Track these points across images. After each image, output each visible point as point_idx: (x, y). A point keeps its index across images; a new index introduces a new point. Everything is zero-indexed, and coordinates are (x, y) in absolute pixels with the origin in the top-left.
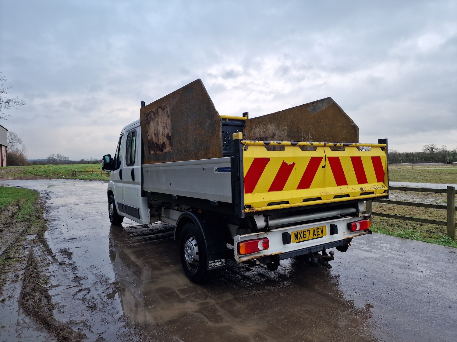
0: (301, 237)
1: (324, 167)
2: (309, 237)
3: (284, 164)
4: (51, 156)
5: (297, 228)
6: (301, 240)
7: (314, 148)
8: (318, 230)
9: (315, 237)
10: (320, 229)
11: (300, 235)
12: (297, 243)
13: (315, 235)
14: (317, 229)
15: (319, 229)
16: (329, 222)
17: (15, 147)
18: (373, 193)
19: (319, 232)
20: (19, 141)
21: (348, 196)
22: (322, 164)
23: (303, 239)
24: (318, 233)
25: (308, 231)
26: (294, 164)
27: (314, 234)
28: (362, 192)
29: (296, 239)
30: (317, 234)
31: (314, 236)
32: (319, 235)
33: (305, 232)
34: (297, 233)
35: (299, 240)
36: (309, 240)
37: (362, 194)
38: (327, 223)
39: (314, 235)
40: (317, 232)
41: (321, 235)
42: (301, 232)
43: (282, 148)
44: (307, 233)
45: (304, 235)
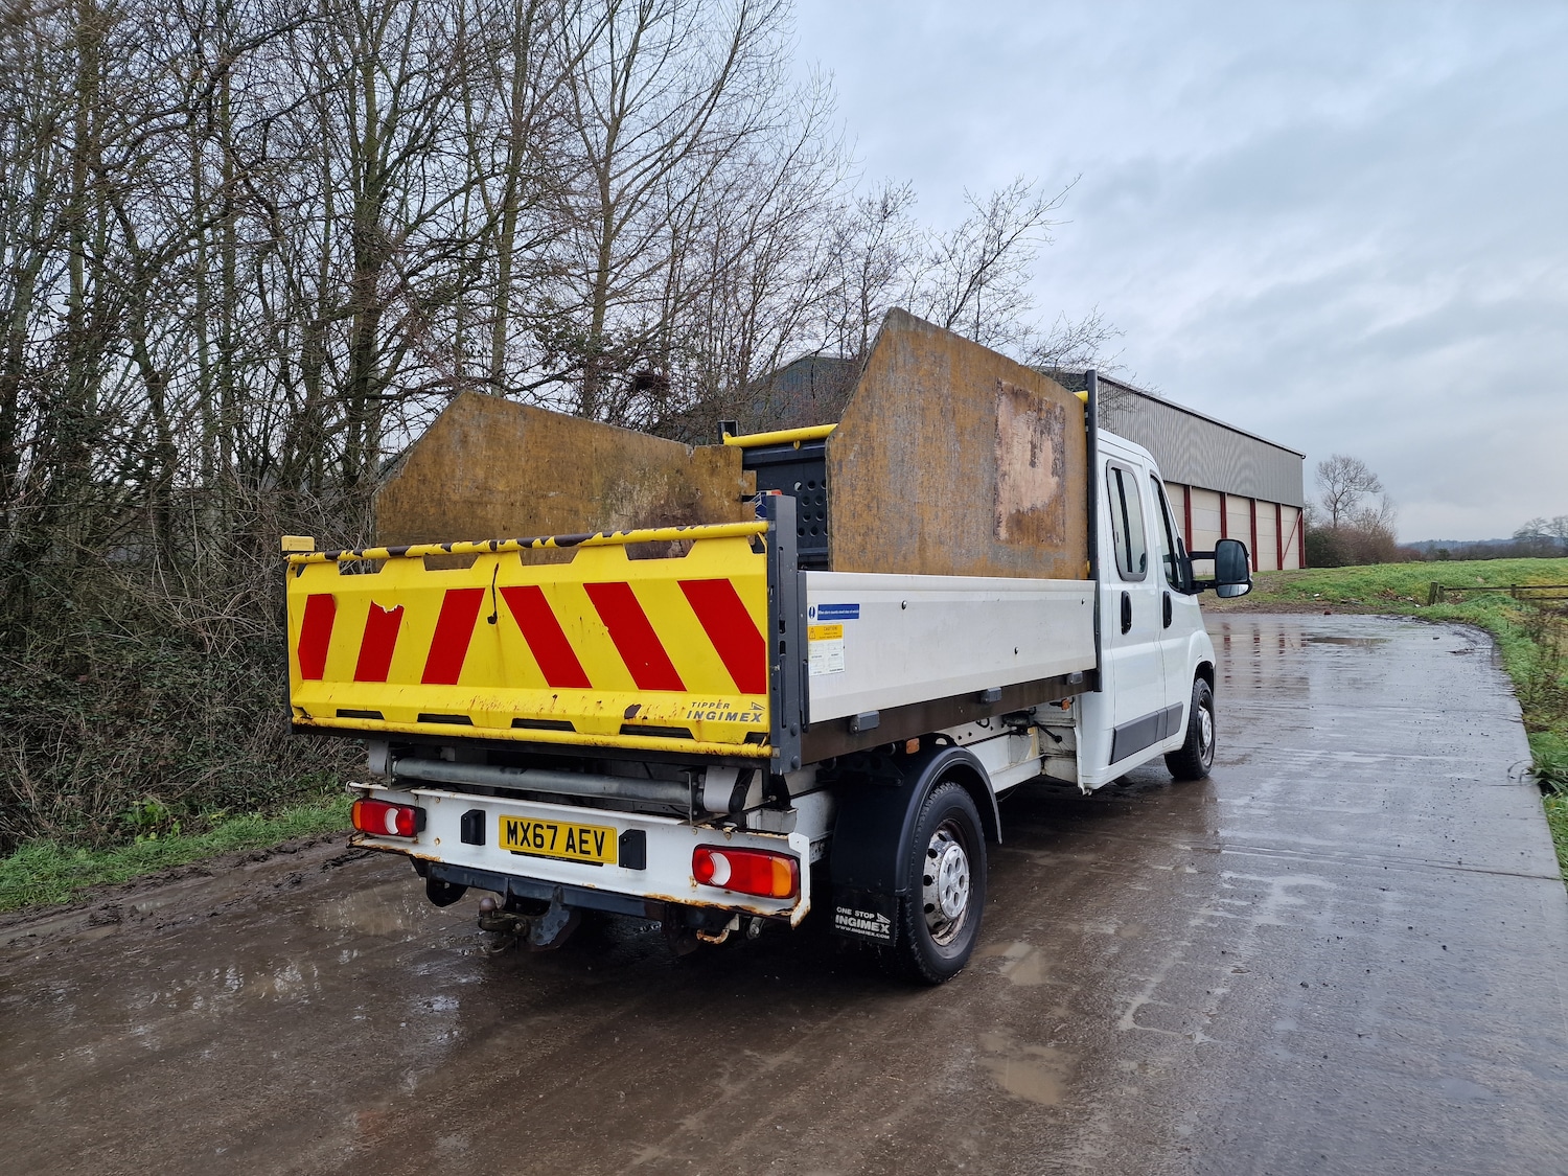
0: (525, 838)
1: (492, 620)
2: (552, 848)
3: (375, 610)
4: (1531, 528)
5: (516, 806)
6: (525, 848)
7: (466, 561)
8: (585, 836)
9: (570, 854)
10: (592, 833)
11: (525, 831)
12: (513, 852)
13: (573, 847)
14: (582, 831)
15: (588, 832)
16: (629, 821)
17: (1361, 505)
18: (684, 733)
19: (586, 842)
20: (1371, 485)
21: (566, 726)
22: (485, 610)
23: (533, 849)
24: (585, 847)
25: (549, 827)
26: (400, 610)
27: (570, 846)
28: (627, 722)
29: (512, 842)
30: (579, 847)
31: (571, 850)
32: (588, 853)
33: (541, 827)
34: (516, 823)
35: (519, 848)
36: (553, 858)
37: (625, 730)
38: (620, 819)
39: (568, 846)
40: (582, 841)
41: (594, 856)
42: (529, 824)
43: (374, 567)
44: (548, 834)
45: (536, 836)
